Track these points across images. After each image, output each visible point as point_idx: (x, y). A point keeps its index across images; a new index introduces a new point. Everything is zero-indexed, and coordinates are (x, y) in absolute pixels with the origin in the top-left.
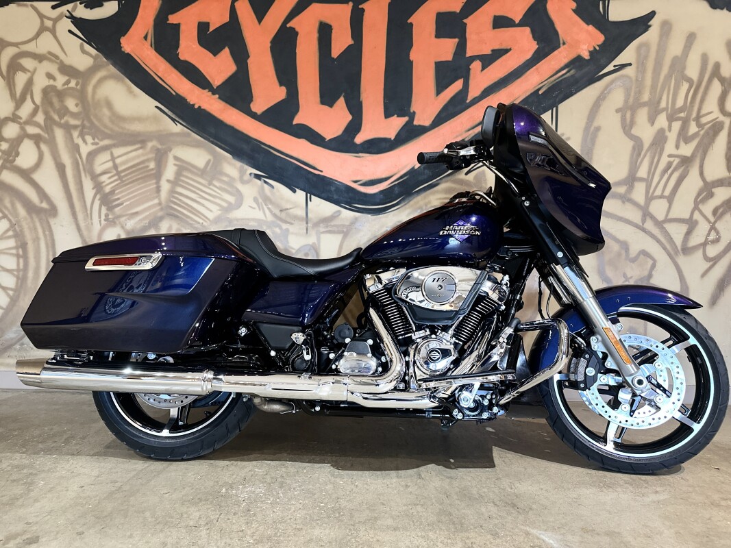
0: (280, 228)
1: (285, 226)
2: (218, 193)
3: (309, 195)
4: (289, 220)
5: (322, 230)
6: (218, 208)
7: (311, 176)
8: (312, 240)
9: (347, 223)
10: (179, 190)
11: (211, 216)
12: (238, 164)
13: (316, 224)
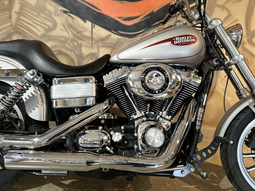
0: (77, 42)
1: (80, 42)
2: (43, 20)
3: (93, 24)
4: (82, 38)
5: (100, 45)
6: (43, 29)
7: (95, 13)
8: (95, 50)
9: (114, 42)
10: (22, 18)
11: (39, 33)
12: (54, 4)
13: (97, 42)
